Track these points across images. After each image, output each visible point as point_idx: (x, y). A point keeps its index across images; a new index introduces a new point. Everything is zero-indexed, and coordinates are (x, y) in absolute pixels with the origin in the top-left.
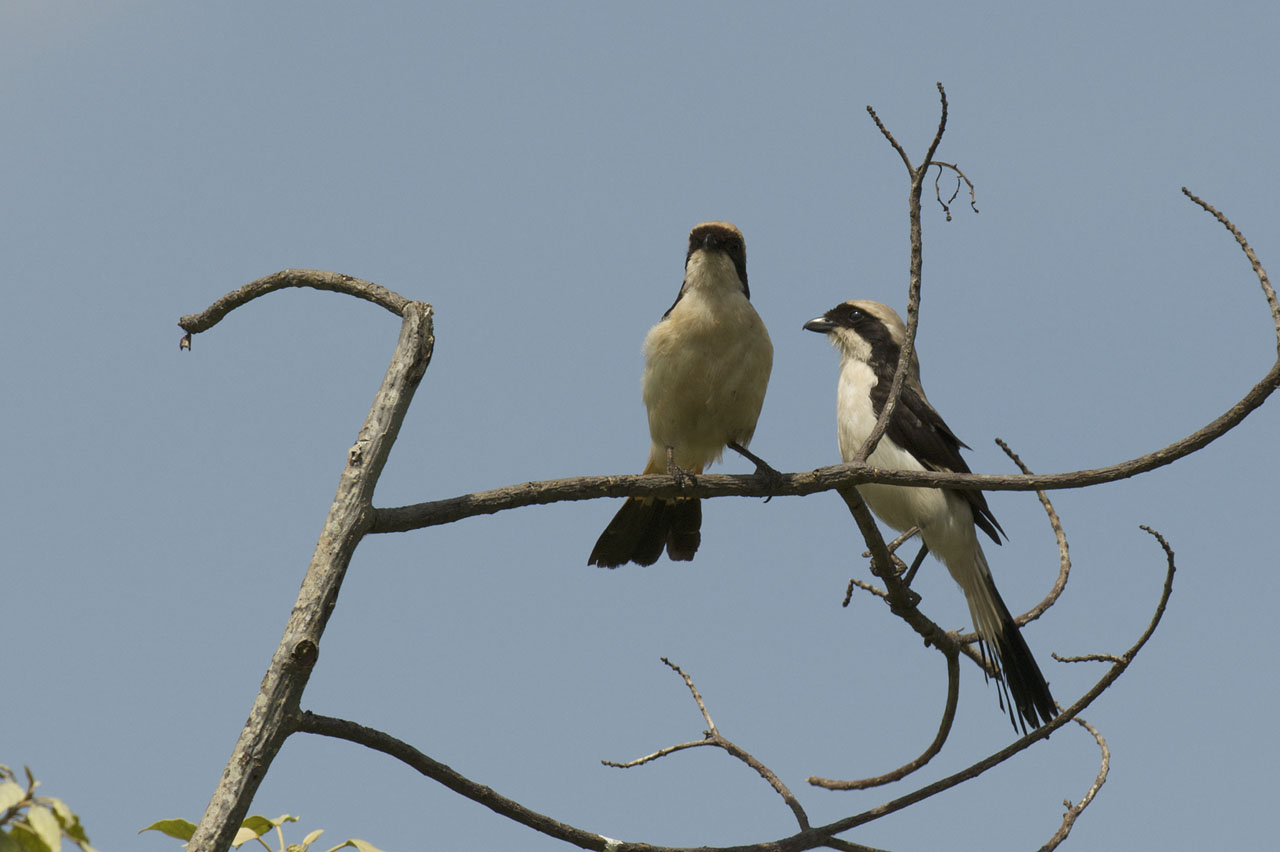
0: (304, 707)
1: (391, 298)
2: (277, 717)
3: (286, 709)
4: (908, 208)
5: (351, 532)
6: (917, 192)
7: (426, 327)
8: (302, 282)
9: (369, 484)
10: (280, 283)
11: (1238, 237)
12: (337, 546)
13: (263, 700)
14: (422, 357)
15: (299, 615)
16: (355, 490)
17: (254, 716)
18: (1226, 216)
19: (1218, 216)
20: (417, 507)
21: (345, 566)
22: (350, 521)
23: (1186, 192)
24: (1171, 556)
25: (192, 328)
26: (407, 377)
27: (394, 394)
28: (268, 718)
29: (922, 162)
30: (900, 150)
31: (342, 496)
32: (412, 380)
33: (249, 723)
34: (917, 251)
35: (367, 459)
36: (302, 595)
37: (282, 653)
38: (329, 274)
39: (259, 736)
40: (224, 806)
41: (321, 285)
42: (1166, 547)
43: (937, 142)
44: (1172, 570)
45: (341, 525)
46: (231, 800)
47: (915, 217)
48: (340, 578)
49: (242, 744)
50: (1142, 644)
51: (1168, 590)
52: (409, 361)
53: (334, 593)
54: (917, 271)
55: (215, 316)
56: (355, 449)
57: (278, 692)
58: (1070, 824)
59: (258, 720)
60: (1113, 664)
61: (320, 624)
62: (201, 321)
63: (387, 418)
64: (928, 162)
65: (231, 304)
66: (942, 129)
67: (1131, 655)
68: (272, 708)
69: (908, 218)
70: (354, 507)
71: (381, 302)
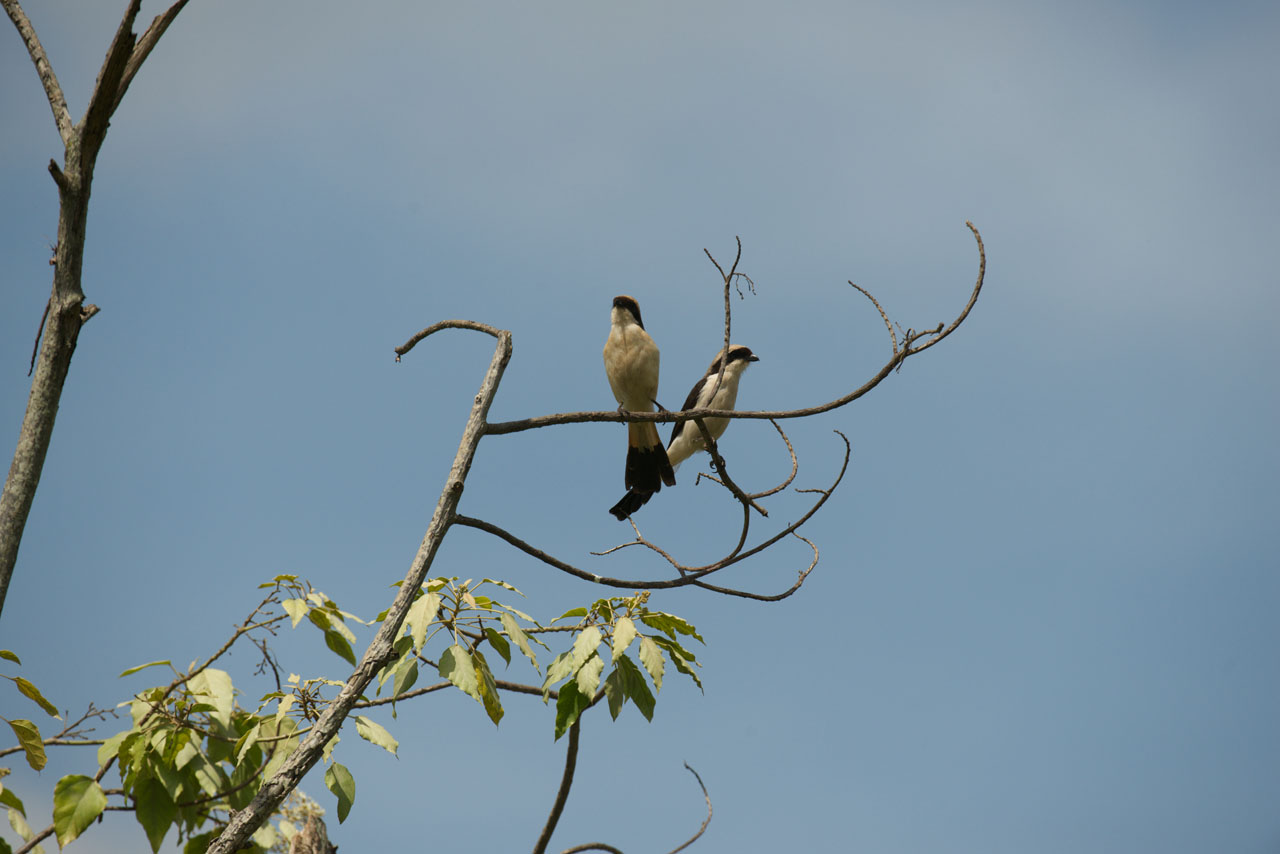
0: (458, 512)
1: (492, 330)
2: (445, 517)
3: (450, 513)
4: (724, 294)
5: (477, 433)
6: (728, 286)
7: (509, 341)
8: (451, 325)
9: (485, 412)
10: (442, 327)
11: (874, 301)
12: (471, 439)
13: (439, 509)
14: (507, 355)
15: (454, 471)
16: (479, 414)
17: (435, 516)
18: (869, 293)
19: (865, 292)
20: (507, 423)
21: (475, 449)
22: (477, 428)
23: (850, 283)
24: (848, 444)
25: (401, 352)
26: (501, 363)
27: (495, 372)
28: (441, 517)
29: (729, 273)
30: (719, 268)
31: (472, 417)
32: (503, 365)
33: (433, 519)
34: (728, 313)
35: (483, 401)
36: (456, 461)
37: (447, 488)
38: (463, 322)
39: (437, 526)
40: (422, 557)
41: (460, 326)
42: (846, 440)
43: (736, 263)
44: (849, 451)
45: (473, 430)
46: (426, 554)
47: (727, 298)
48: (473, 454)
49: (430, 529)
50: (836, 485)
51: (847, 460)
52: (502, 356)
53: (470, 461)
54: (728, 322)
55: (412, 344)
56: (478, 396)
57: (446, 505)
58: (802, 580)
59: (437, 518)
60: (823, 495)
61: (464, 474)
62: (405, 348)
63: (492, 382)
64: (732, 274)
65: (419, 338)
66: (738, 257)
67: (831, 491)
68: (443, 512)
69: (724, 299)
70: (478, 422)
71: (487, 332)
